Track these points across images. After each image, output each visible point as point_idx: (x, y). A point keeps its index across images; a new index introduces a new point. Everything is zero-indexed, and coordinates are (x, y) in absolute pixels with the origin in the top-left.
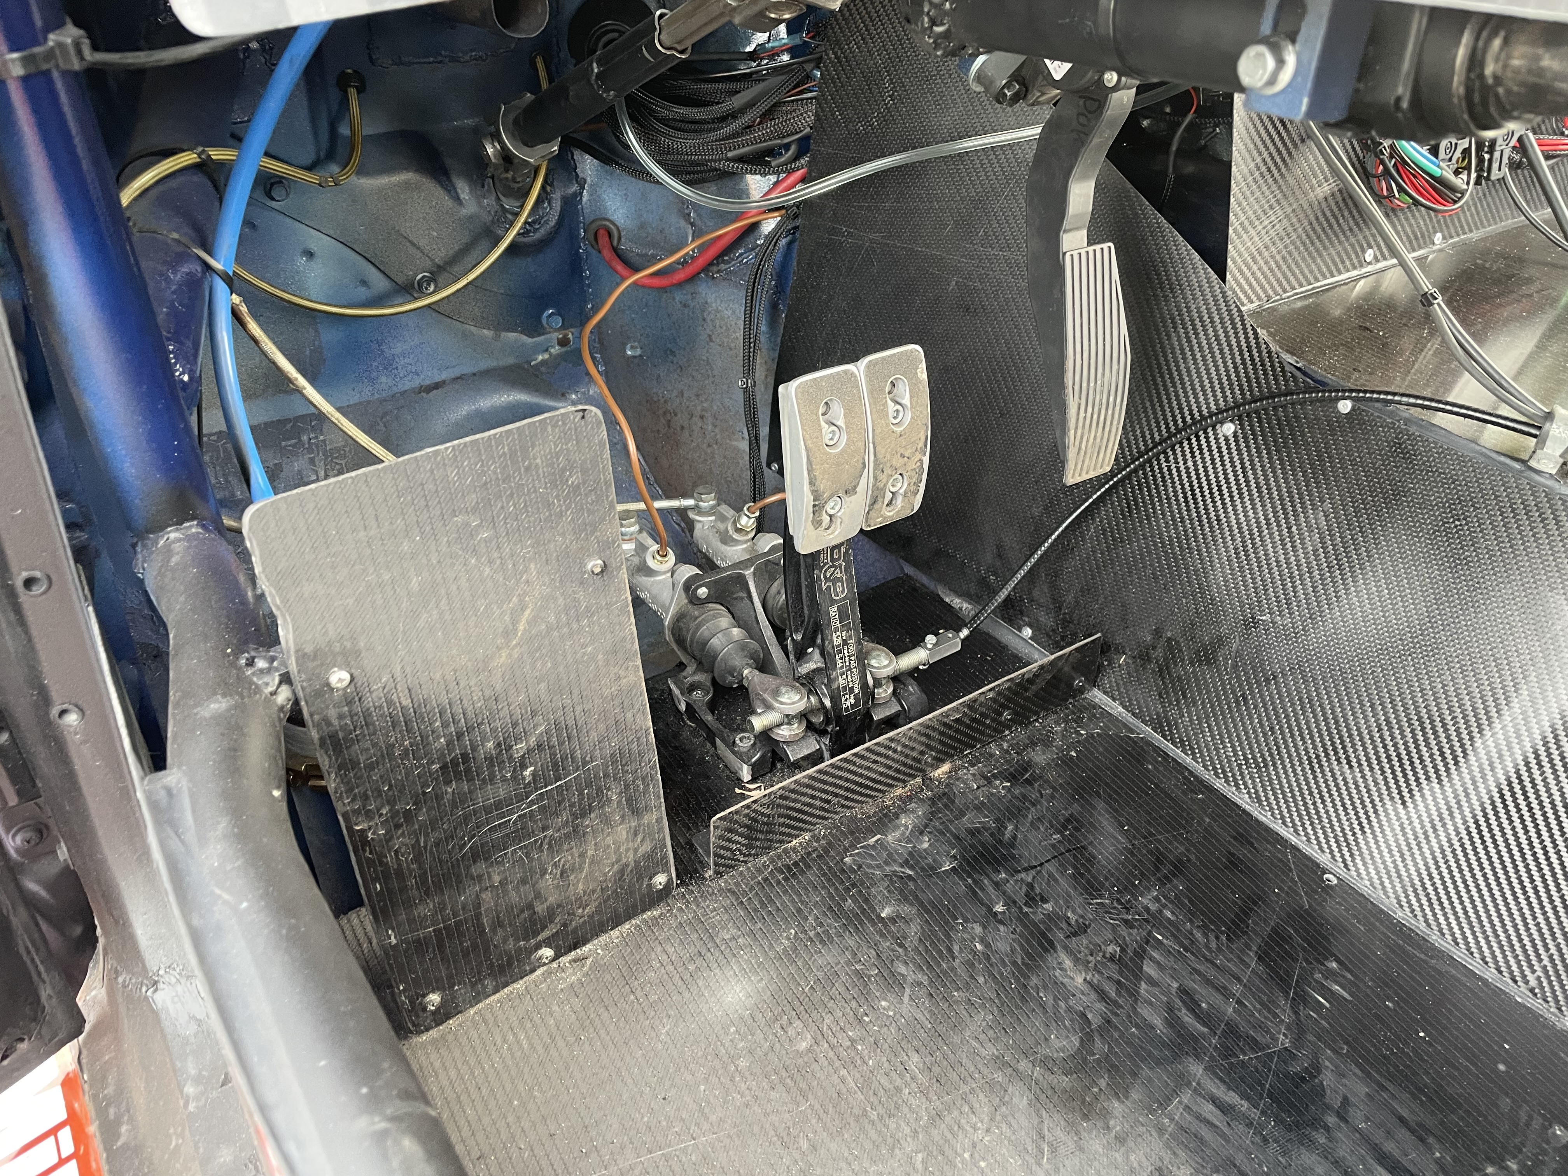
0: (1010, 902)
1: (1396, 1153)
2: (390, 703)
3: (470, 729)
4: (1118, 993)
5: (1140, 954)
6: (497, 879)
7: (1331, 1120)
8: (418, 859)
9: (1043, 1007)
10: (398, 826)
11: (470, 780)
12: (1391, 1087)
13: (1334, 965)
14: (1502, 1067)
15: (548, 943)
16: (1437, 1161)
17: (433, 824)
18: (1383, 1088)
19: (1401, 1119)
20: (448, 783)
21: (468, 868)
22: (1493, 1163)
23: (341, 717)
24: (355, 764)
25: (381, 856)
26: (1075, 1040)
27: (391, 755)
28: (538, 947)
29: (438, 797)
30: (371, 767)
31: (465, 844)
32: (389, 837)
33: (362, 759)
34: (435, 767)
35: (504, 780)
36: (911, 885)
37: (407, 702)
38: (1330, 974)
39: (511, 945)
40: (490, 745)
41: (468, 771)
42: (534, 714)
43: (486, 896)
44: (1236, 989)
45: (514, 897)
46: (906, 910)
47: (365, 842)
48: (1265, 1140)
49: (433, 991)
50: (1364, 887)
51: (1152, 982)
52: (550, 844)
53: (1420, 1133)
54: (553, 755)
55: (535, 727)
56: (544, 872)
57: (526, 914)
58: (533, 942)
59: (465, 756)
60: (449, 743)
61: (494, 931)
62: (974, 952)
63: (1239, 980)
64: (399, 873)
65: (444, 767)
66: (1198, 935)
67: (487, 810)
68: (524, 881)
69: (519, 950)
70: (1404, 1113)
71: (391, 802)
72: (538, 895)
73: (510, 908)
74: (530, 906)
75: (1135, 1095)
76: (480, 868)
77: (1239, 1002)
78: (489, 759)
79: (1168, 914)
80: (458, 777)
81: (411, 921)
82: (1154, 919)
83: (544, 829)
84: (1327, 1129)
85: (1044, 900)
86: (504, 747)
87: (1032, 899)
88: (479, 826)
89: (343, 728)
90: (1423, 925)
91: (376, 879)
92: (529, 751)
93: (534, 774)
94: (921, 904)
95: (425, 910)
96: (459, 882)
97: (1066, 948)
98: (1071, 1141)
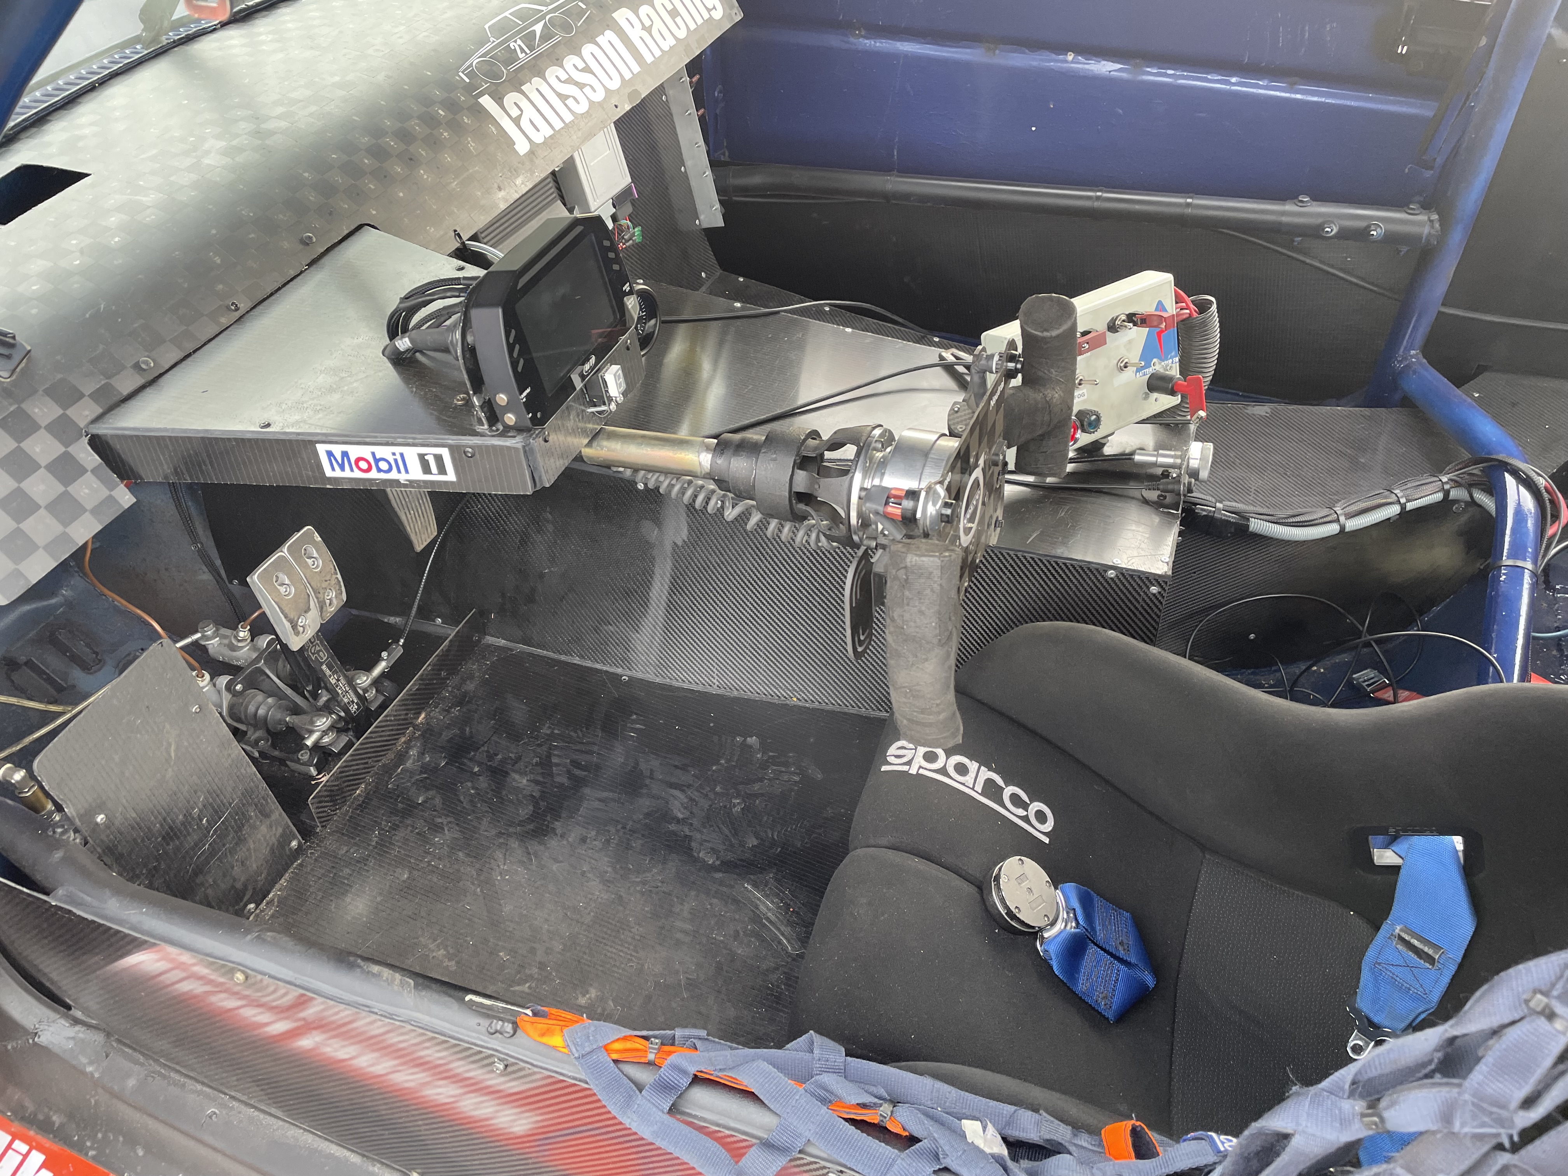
0: (480, 764)
1: (676, 781)
2: (126, 819)
3: (168, 814)
4: (544, 778)
5: (549, 756)
6: (211, 881)
7: (648, 781)
9: (511, 801)
10: (153, 876)
11: (178, 838)
12: (670, 756)
13: (635, 717)
14: (712, 725)
15: (249, 902)
16: (693, 775)
18: (666, 757)
19: (676, 767)
20: (168, 844)
21: (195, 881)
22: (713, 764)
23: (108, 836)
26: (531, 808)
28: (246, 904)
29: (167, 853)
33: (124, 852)
34: (160, 839)
35: (194, 830)
36: (428, 781)
37: (134, 815)
38: (635, 722)
40: (181, 817)
41: (175, 834)
42: (195, 792)
44: (596, 748)
45: (224, 886)
46: (431, 793)
48: (623, 803)
50: (640, 675)
51: (557, 765)
52: (230, 852)
53: (684, 768)
54: (213, 807)
55: (199, 798)
56: (233, 868)
57: (232, 892)
58: (242, 904)
59: (171, 828)
60: (161, 825)
62: (471, 795)
63: (595, 744)
65: (164, 838)
66: (572, 734)
67: (193, 849)
69: (239, 912)
70: (676, 763)
72: (235, 880)
73: (225, 892)
74: (233, 887)
75: (563, 815)
76: (201, 878)
77: (598, 754)
78: (183, 824)
79: (556, 732)
80: (171, 839)
82: (551, 737)
83: (224, 845)
84: (646, 785)
85: (496, 755)
86: (188, 815)
87: (491, 757)
88: (192, 858)
89: (109, 841)
90: (668, 680)
92: (201, 811)
93: (207, 820)
94: (437, 787)
96: (194, 890)
97: (514, 771)
98: (542, 848)
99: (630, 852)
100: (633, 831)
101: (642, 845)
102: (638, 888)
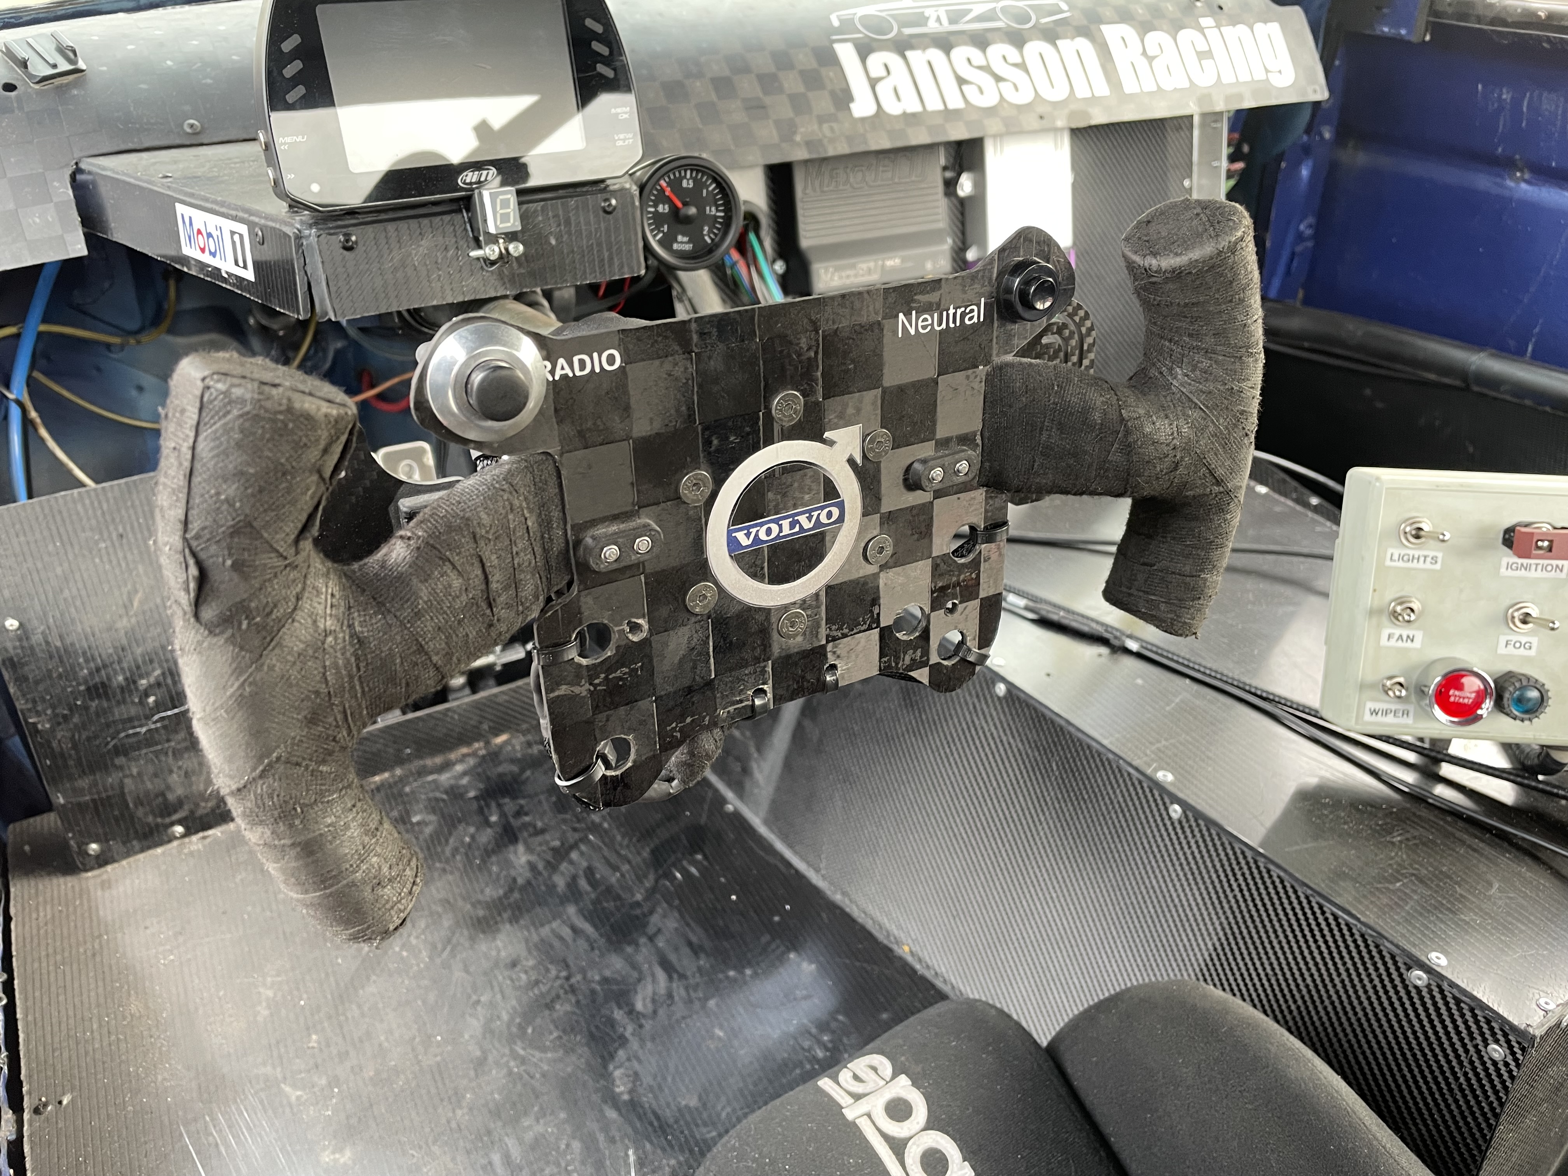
0: (503, 815)
1: (674, 960)
2: (47, 643)
3: (105, 666)
4: (545, 868)
5: (574, 846)
6: (135, 771)
8: (75, 746)
9: (490, 874)
10: (59, 724)
11: (108, 699)
13: (700, 857)
15: (180, 822)
16: (698, 966)
17: (84, 726)
18: (688, 925)
19: (690, 943)
20: (92, 699)
21: (112, 759)
22: (735, 968)
23: (15, 648)
24: (26, 679)
25: (49, 742)
26: (501, 892)
27: (50, 677)
28: (173, 824)
29: (86, 708)
30: (37, 683)
31: (108, 743)
32: (52, 730)
33: (31, 677)
34: (82, 688)
35: (133, 702)
36: (442, 805)
37: (59, 644)
38: (694, 863)
39: (150, 819)
40: (120, 678)
41: (106, 694)
43: (128, 781)
44: (625, 867)
45: (149, 786)
46: (432, 818)
47: (37, 731)
49: (94, 842)
50: (746, 813)
51: (571, 862)
52: (174, 753)
54: (169, 691)
55: (154, 670)
56: (171, 771)
57: (160, 799)
58: (167, 820)
59: (103, 684)
60: (91, 674)
61: (136, 806)
62: (462, 842)
63: (629, 862)
64: (62, 755)
65: (88, 689)
66: (619, 838)
67: (124, 721)
68: (156, 775)
69: (157, 825)
70: (694, 939)
71: (53, 707)
72: (169, 788)
73: (147, 793)
74: (163, 794)
76: (120, 761)
77: (623, 875)
78: (121, 687)
79: (606, 825)
80: (99, 696)
81: (74, 790)
82: (595, 828)
83: (168, 741)
84: (637, 945)
85: (526, 814)
86: (131, 681)
87: (519, 813)
88: (118, 733)
89: (17, 655)
91: (46, 757)
92: (151, 686)
93: (156, 701)
94: (443, 815)
95: (84, 783)
96: (106, 768)
97: (526, 843)
98: (467, 944)
99: (547, 1012)
100: (573, 990)
101: (566, 1013)
102: (512, 1064)
